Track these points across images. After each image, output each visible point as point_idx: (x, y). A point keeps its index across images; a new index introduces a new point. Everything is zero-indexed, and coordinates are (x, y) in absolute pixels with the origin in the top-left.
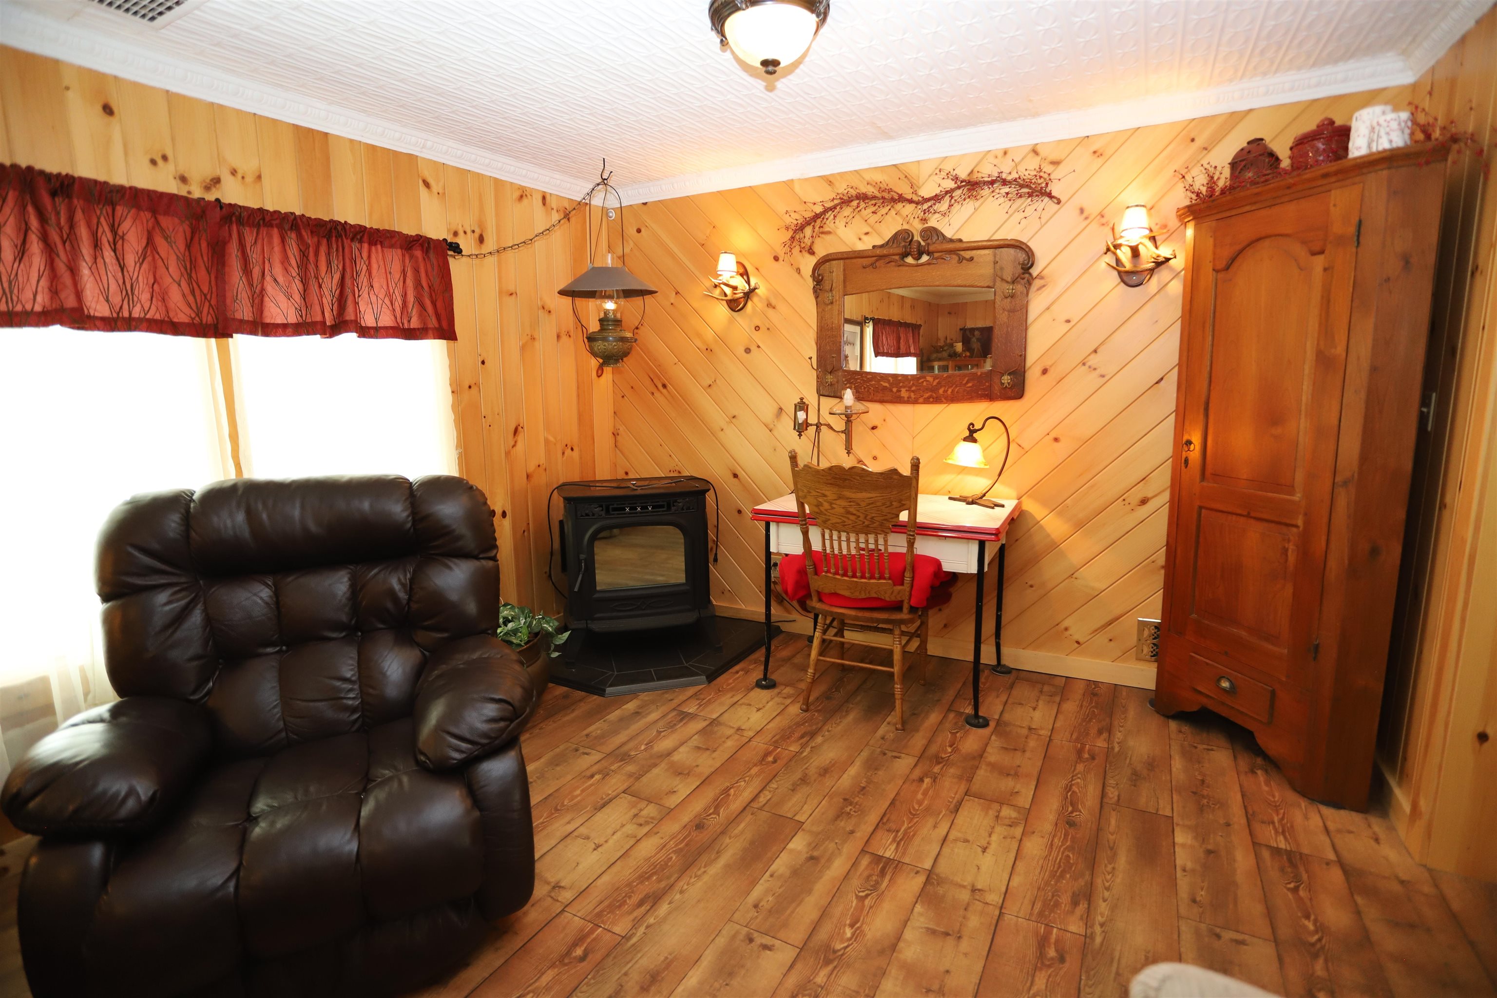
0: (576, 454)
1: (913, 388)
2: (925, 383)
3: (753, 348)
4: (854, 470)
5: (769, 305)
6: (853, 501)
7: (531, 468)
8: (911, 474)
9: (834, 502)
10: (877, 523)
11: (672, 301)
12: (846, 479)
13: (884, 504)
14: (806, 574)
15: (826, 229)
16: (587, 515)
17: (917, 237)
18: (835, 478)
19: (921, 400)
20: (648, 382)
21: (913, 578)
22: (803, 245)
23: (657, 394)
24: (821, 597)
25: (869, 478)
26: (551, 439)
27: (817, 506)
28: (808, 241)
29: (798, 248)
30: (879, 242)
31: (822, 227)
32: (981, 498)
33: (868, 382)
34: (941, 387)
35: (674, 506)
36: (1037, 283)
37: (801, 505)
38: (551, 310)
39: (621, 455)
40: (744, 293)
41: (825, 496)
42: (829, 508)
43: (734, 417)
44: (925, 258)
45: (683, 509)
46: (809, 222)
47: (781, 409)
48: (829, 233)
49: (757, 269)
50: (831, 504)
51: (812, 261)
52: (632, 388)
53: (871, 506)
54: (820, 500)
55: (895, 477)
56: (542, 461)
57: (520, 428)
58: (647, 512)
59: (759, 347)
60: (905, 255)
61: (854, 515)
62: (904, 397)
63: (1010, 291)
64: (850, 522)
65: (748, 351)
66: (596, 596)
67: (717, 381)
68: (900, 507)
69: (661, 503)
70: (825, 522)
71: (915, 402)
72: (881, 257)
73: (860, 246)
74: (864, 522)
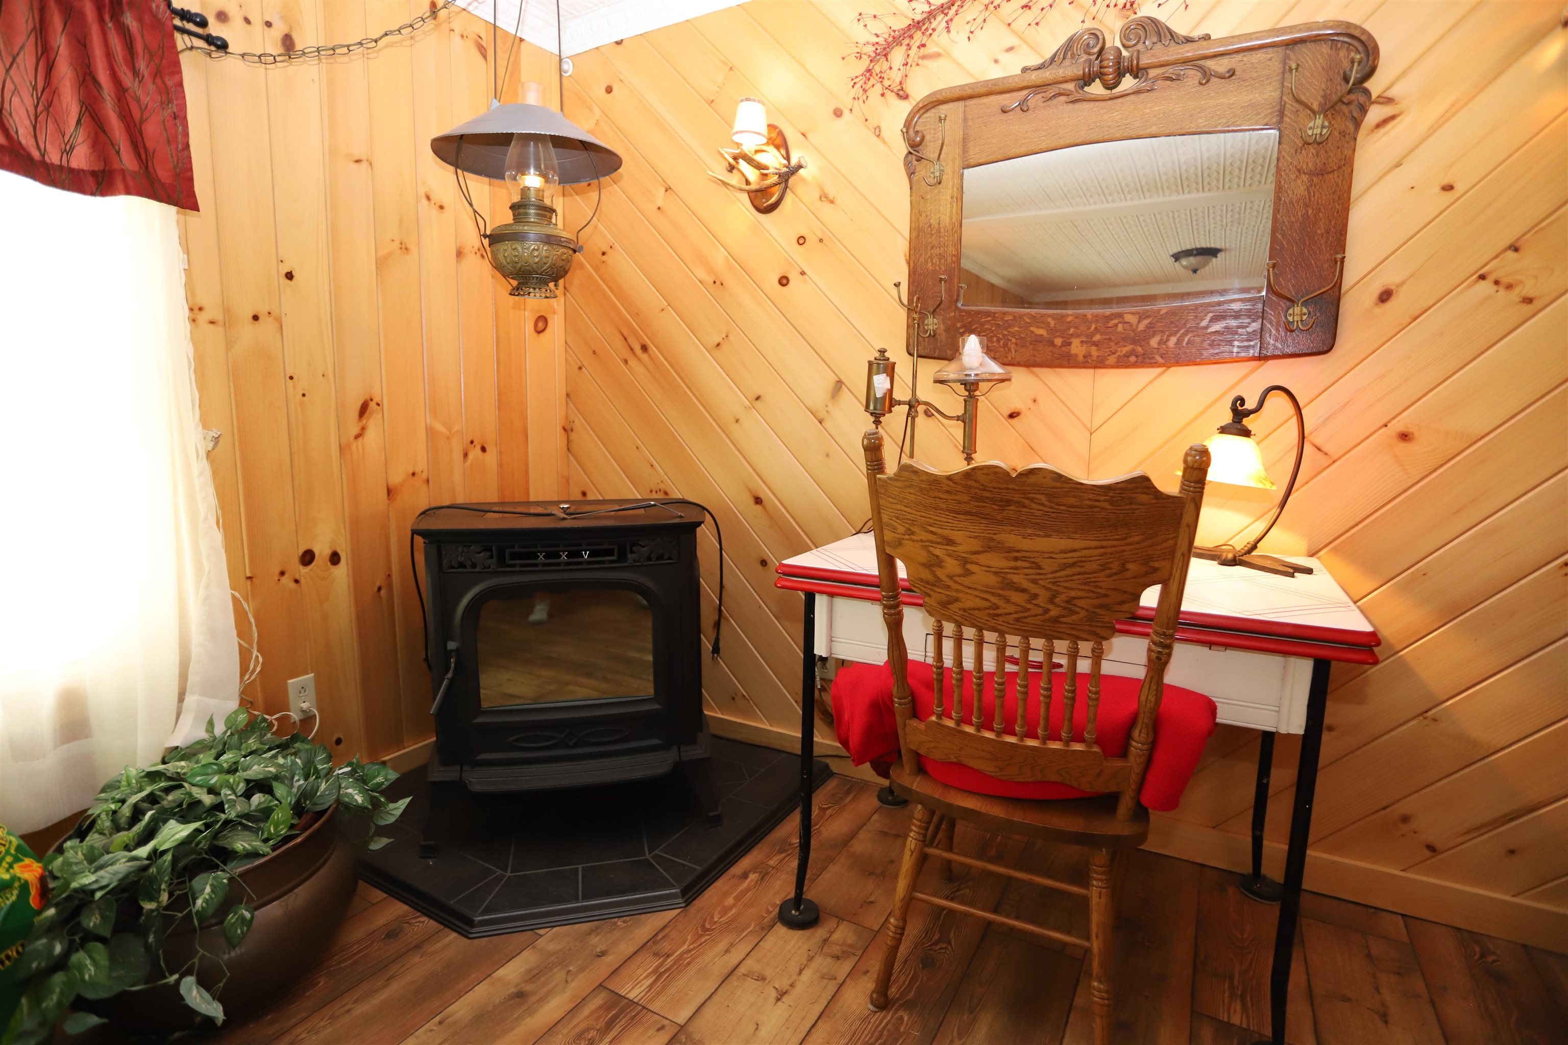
0: (491, 458)
1: (1097, 338)
2: (1120, 328)
3: (793, 276)
4: (1032, 479)
5: (825, 197)
6: (1024, 559)
7: (396, 478)
8: (1182, 489)
9: (974, 558)
10: (1083, 614)
11: (660, 204)
12: (1009, 502)
13: (1104, 567)
14: (891, 712)
15: (931, 49)
16: (461, 565)
17: (1114, 41)
18: (982, 499)
19: (1112, 360)
20: (619, 342)
21: (1153, 745)
22: (886, 83)
23: (633, 362)
24: (921, 765)
25: (1072, 501)
26: (441, 429)
27: (929, 566)
28: (895, 76)
29: (878, 88)
30: (1036, 61)
31: (924, 45)
32: (1249, 552)
33: (1006, 329)
34: (1153, 336)
35: (632, 552)
36: (1375, 114)
37: (887, 562)
38: (444, 204)
39: (575, 463)
40: (780, 175)
41: (950, 542)
42: (959, 571)
43: (758, 398)
44: (1128, 83)
45: (649, 559)
46: (898, 39)
47: (839, 383)
48: (938, 55)
49: (804, 135)
50: (964, 562)
51: (904, 109)
52: (594, 352)
53: (1069, 571)
54: (938, 552)
55: (1143, 498)
56: (421, 466)
57: (372, 405)
58: (580, 563)
59: (803, 273)
60: (1086, 80)
61: (1023, 590)
62: (1076, 355)
63: (1318, 131)
64: (1011, 608)
65: (784, 281)
66: (480, 720)
67: (731, 337)
68: (1146, 574)
69: (606, 547)
70: (945, 604)
71: (1100, 364)
72: (1037, 88)
73: (994, 73)
74: (1047, 611)
